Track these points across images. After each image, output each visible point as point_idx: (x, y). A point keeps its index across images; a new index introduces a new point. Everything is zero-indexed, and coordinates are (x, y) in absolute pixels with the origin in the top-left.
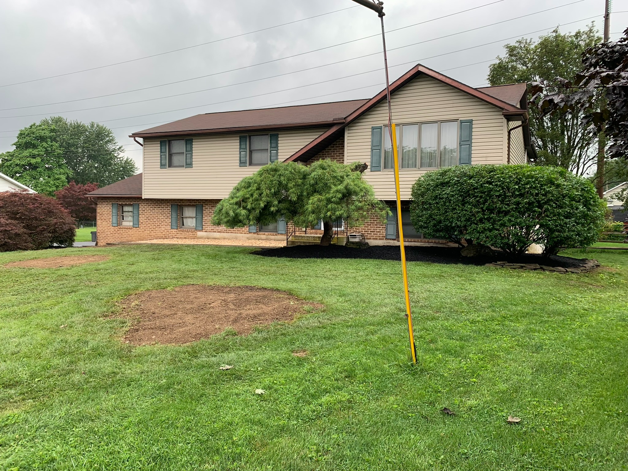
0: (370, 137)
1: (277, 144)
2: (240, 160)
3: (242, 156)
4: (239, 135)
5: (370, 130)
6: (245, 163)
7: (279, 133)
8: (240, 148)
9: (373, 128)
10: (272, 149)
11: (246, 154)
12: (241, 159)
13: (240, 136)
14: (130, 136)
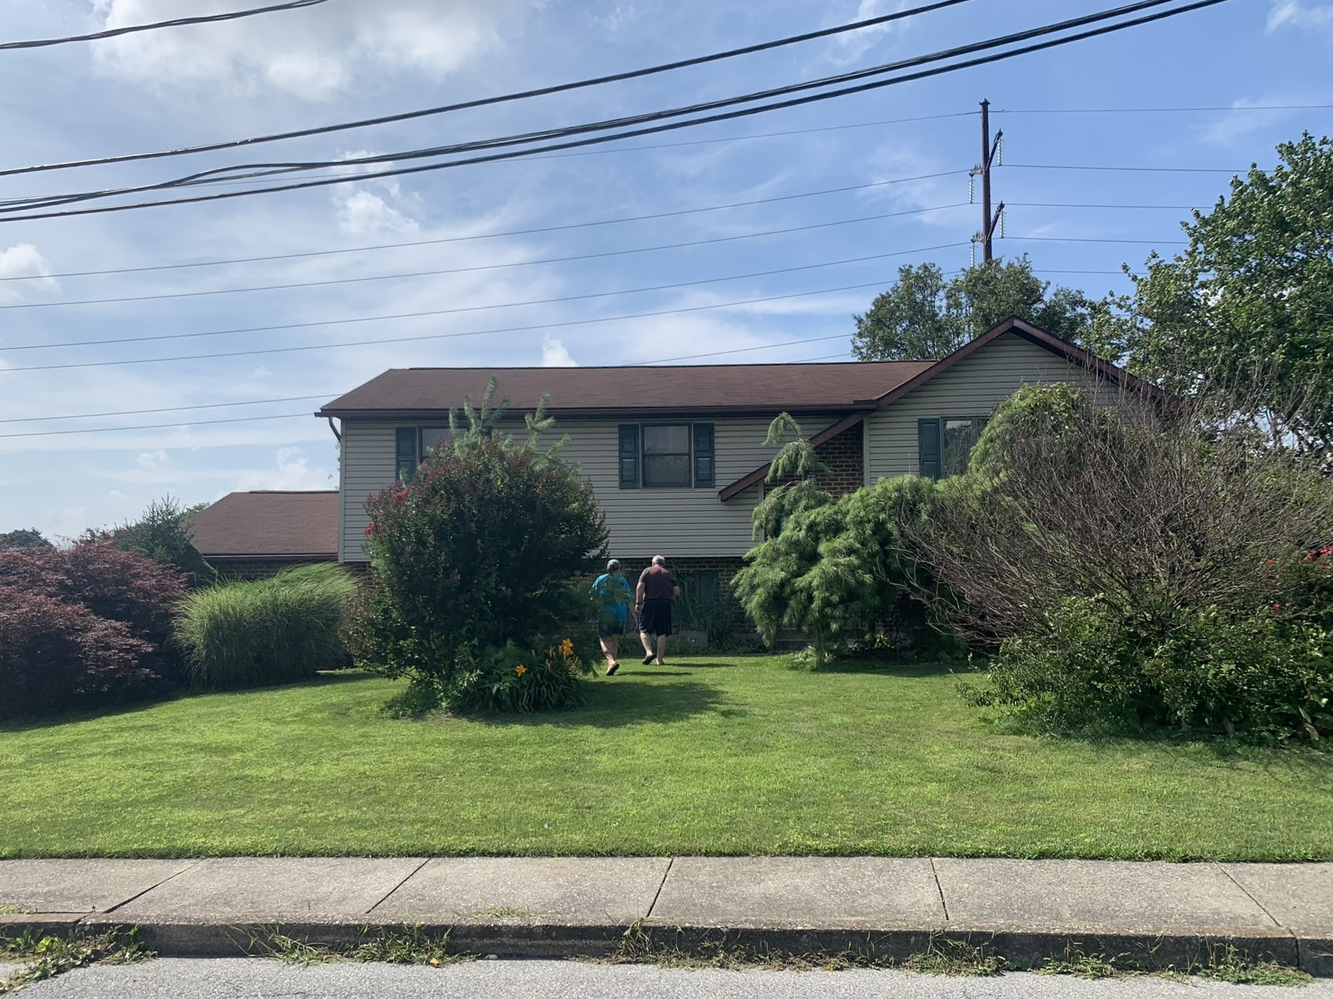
0: (916, 437)
1: (711, 443)
2: (621, 475)
3: (626, 466)
4: (617, 424)
5: (916, 425)
6: (635, 480)
7: (715, 422)
8: (621, 451)
9: (921, 422)
10: (698, 454)
11: (636, 463)
12: (624, 474)
13: (621, 427)
14: (317, 415)
